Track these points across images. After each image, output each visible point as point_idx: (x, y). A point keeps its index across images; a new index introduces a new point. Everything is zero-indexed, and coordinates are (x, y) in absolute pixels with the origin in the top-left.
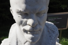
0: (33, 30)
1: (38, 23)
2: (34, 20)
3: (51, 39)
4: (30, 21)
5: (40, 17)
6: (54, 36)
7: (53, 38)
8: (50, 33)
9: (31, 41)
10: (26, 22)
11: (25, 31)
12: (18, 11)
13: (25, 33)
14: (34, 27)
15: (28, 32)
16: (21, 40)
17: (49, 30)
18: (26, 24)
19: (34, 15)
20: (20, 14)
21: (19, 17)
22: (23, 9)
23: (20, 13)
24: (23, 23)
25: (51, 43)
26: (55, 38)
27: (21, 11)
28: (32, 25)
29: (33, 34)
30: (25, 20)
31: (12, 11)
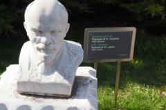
0: (46, 48)
1: (51, 42)
3: (71, 63)
4: (44, 39)
7: (74, 61)
8: (70, 56)
10: (40, 39)
11: (39, 49)
14: (47, 45)
15: (42, 51)
16: (34, 62)
18: (39, 42)
19: (48, 34)
25: (70, 67)
26: (76, 62)
29: (46, 53)
30: (39, 37)
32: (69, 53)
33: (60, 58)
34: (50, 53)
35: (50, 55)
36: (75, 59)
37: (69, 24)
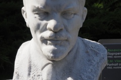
0: (56, 37)
2: (58, 22)
3: (91, 65)
5: (67, 19)
6: (96, 61)
7: (95, 63)
8: (89, 55)
9: (52, 55)
10: (46, 25)
12: (35, 9)
13: (44, 44)
15: (49, 42)
16: (36, 64)
17: (89, 51)
18: (45, 29)
20: (37, 14)
21: (36, 17)
22: (41, 5)
23: (37, 12)
24: (41, 27)
25: (90, 70)
26: (98, 63)
27: (38, 8)
28: (54, 29)
30: (44, 22)
31: (25, 13)
32: (87, 52)
33: (75, 58)
34: (61, 45)
35: (61, 48)
36: (97, 59)
37: (86, 9)
